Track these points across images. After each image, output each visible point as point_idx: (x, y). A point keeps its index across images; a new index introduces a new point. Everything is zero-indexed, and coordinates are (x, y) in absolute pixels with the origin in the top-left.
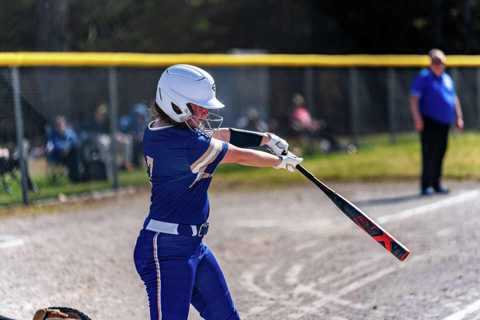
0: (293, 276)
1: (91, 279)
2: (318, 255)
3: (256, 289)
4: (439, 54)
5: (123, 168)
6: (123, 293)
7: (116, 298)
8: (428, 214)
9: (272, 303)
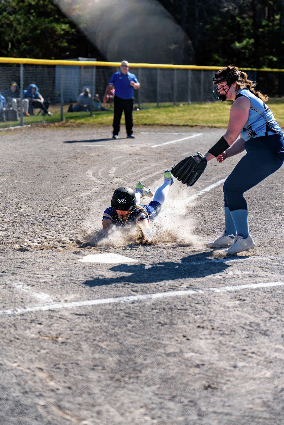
0: (112, 173)
1: (12, 171)
2: (124, 163)
3: (94, 179)
4: (126, 62)
5: (25, 114)
6: (29, 179)
7: (25, 181)
8: (177, 144)
9: (102, 186)
